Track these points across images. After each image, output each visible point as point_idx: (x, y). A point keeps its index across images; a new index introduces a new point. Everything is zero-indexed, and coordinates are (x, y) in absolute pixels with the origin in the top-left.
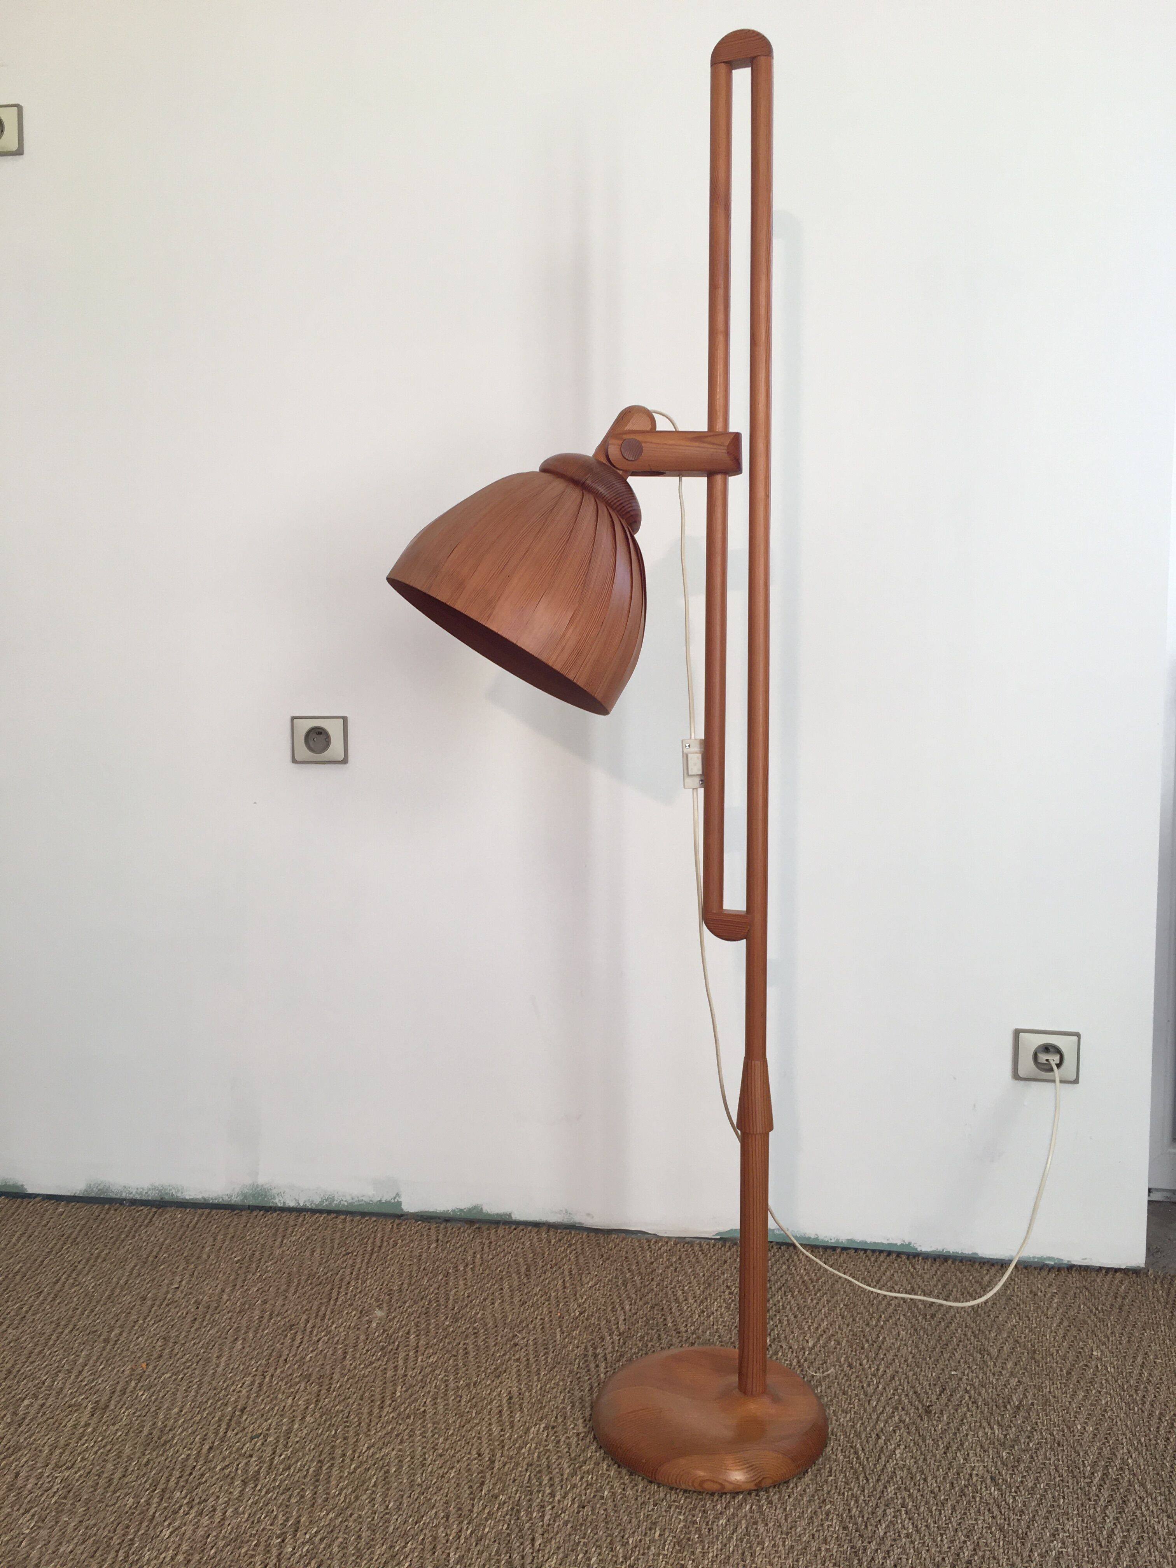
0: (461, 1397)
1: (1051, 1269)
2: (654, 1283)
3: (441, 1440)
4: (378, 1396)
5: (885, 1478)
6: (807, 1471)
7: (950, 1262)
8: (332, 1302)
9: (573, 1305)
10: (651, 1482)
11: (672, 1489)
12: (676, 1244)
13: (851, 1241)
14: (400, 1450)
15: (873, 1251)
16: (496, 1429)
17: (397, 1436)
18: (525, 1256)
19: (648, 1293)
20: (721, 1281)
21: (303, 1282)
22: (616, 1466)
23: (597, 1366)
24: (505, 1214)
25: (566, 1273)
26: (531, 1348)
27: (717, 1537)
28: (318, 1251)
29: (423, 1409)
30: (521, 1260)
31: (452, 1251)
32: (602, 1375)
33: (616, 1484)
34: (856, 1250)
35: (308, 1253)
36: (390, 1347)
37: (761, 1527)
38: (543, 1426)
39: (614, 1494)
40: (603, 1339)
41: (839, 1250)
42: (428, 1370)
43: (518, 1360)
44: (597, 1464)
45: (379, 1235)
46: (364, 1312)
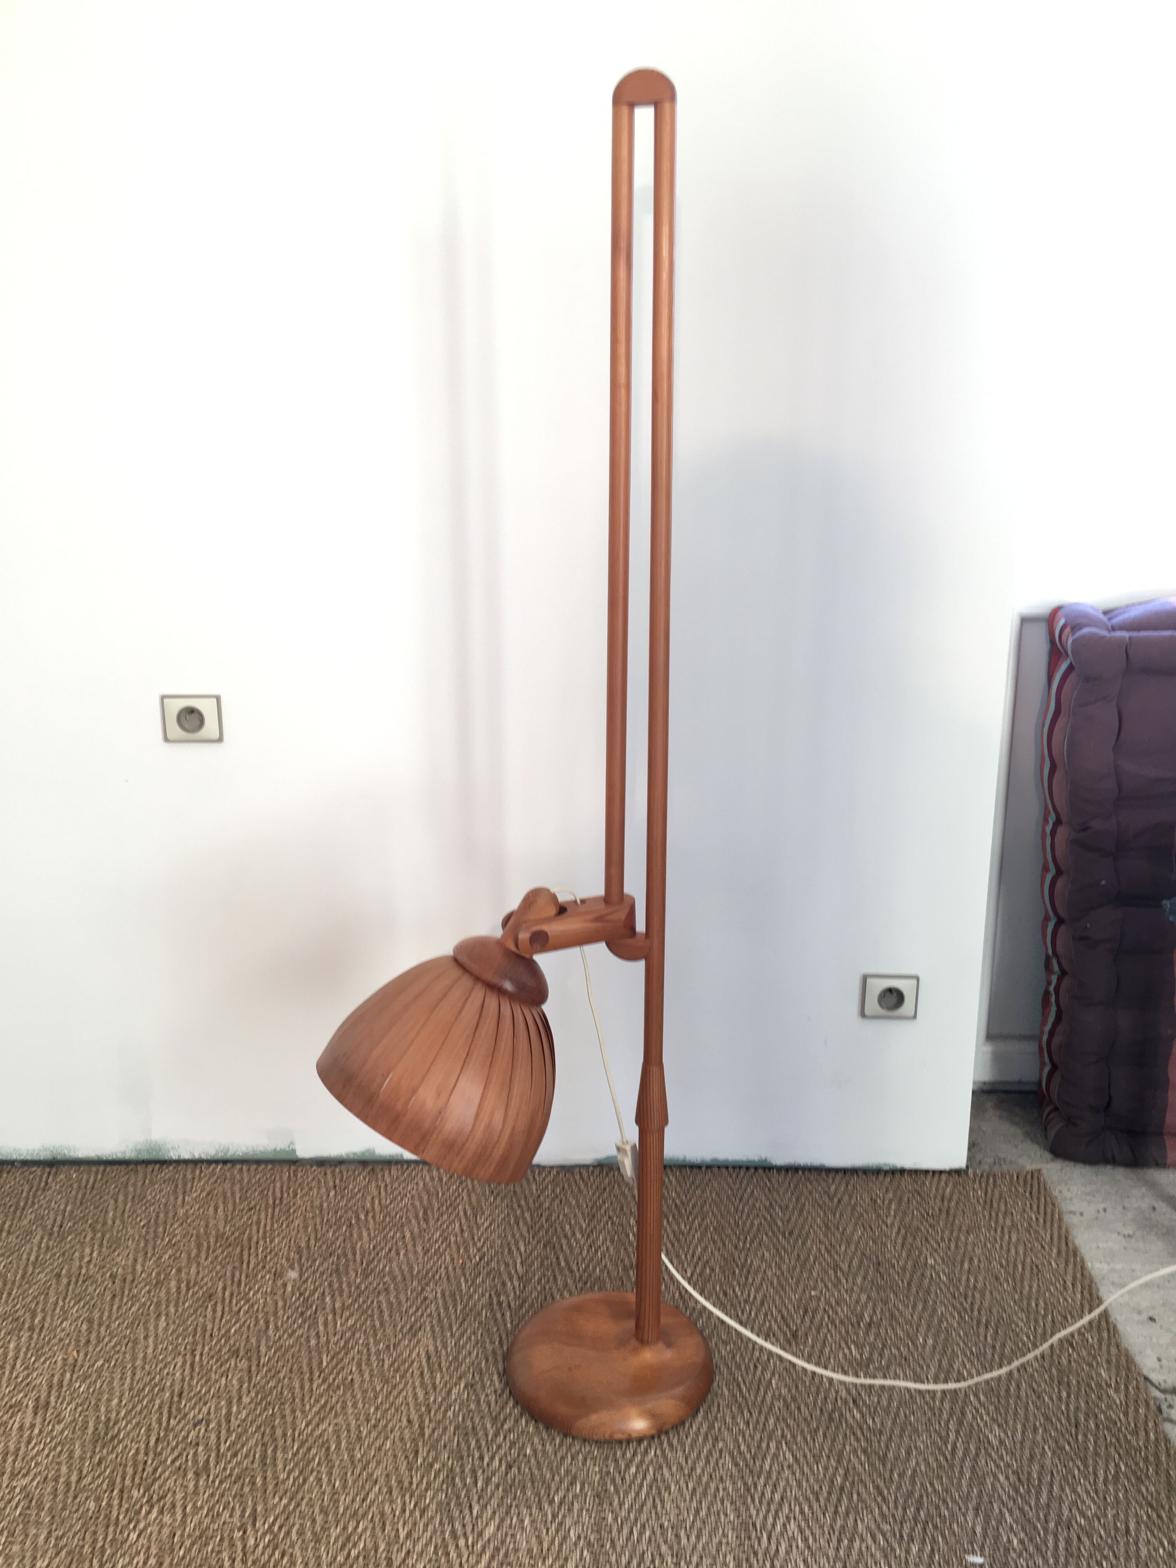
0: (383, 1361)
1: (886, 1172)
2: (544, 1219)
3: (372, 1410)
4: (305, 1368)
5: (765, 1409)
6: (699, 1410)
7: (800, 1173)
8: (245, 1266)
9: (472, 1250)
10: (565, 1435)
11: (585, 1440)
12: (558, 1173)
13: (716, 1160)
14: (336, 1424)
15: (734, 1168)
16: (420, 1394)
17: (332, 1409)
18: (421, 1200)
19: (539, 1231)
20: (603, 1211)
21: (212, 1244)
22: (533, 1422)
23: (503, 1315)
24: (397, 1155)
25: (462, 1213)
26: (440, 1302)
27: (630, 1487)
28: (221, 1208)
29: (350, 1378)
30: (417, 1203)
31: (352, 1198)
32: (509, 1325)
33: (536, 1440)
34: (719, 1167)
35: (211, 1209)
36: (309, 1313)
37: (665, 1471)
38: (462, 1386)
39: (535, 1451)
40: (504, 1284)
41: (704, 1169)
42: (348, 1335)
43: (430, 1315)
44: (516, 1421)
45: (278, 1185)
46: (277, 1275)
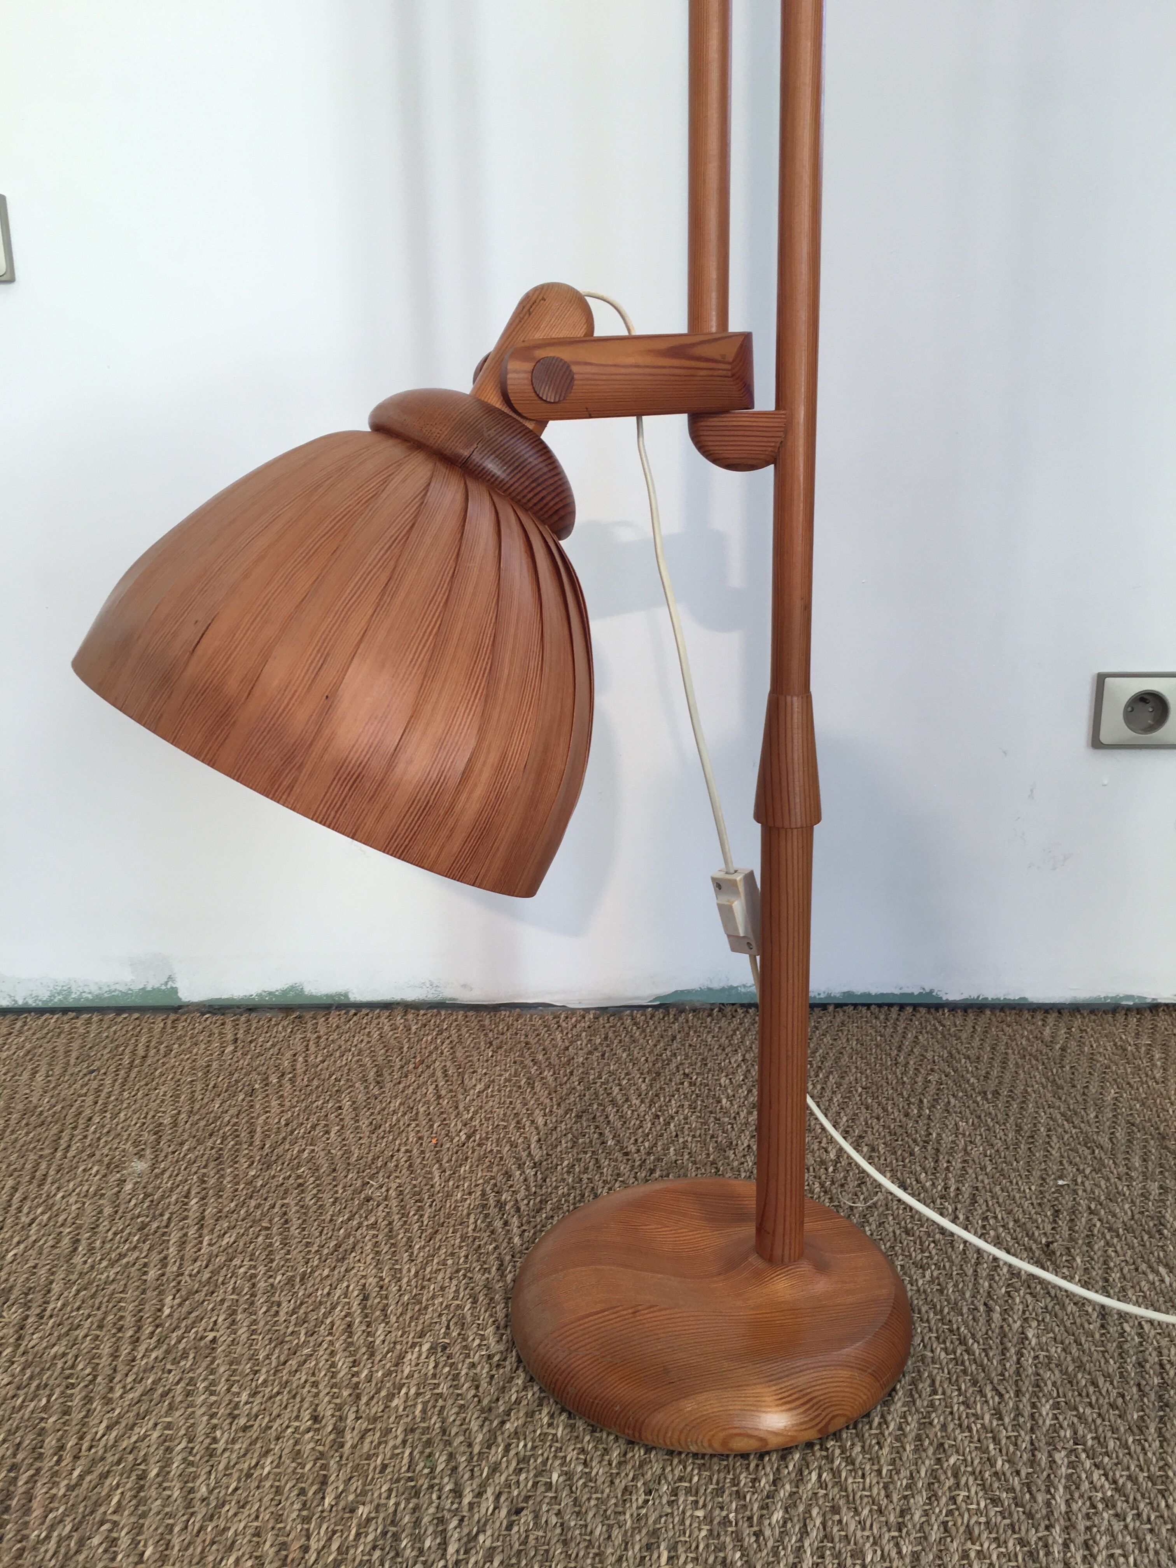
0: (279, 1305)
1: (1128, 1010)
2: (575, 1078)
3: (244, 1397)
4: (129, 1321)
5: (1027, 1386)
6: (894, 1389)
7: (988, 1012)
8: (59, 1154)
9: (455, 1124)
10: (631, 1443)
11: (671, 1453)
12: (596, 1018)
13: (849, 994)
14: (169, 1426)
15: (880, 1006)
16: (342, 1363)
17: (164, 1395)
18: (373, 1054)
19: (568, 1095)
20: (673, 1066)
21: (13, 1122)
22: (564, 1416)
23: (506, 1223)
24: (340, 995)
25: (439, 1073)
26: (394, 1203)
27: (775, 1552)
28: (43, 1071)
29: (211, 1336)
30: (367, 1060)
31: (260, 1054)
32: (516, 1240)
33: (571, 1455)
34: (855, 1006)
35: (26, 1076)
36: (155, 1225)
37: (847, 1516)
38: (426, 1347)
39: (569, 1476)
40: (508, 1175)
41: (831, 1008)
42: (222, 1259)
43: (374, 1226)
44: (530, 1414)
45: (143, 1039)
46: (114, 1166)
